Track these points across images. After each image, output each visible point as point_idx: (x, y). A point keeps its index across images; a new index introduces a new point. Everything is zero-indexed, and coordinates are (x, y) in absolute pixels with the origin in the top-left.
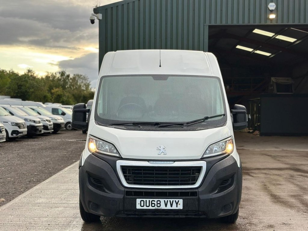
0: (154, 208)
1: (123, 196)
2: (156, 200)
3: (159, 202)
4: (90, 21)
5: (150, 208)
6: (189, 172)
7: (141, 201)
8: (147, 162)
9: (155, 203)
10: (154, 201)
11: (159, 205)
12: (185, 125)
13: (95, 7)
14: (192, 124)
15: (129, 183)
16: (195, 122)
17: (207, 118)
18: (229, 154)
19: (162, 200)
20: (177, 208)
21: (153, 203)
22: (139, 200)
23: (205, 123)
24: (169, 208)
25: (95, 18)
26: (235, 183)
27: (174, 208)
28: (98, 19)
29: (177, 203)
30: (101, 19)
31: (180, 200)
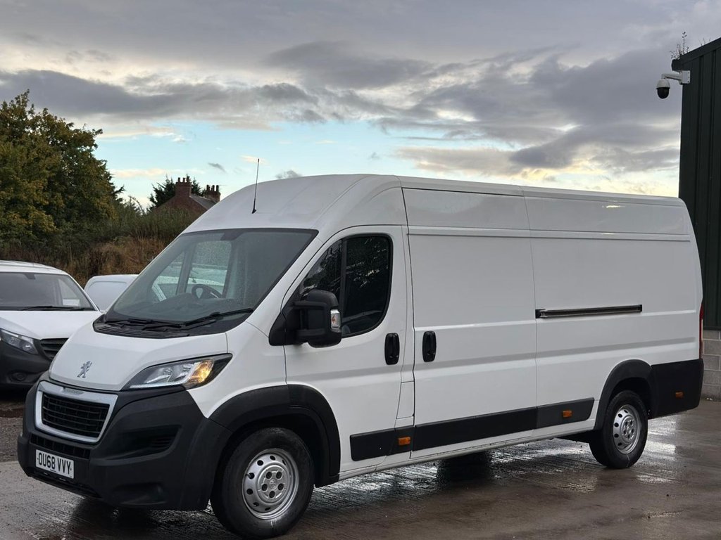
0: (49, 469)
1: (28, 441)
2: (51, 455)
3: (53, 460)
4: (656, 91)
5: (47, 468)
7: (40, 454)
8: (62, 388)
9: (51, 460)
10: (50, 457)
11: (53, 466)
12: (184, 327)
13: (677, 57)
14: (194, 325)
15: (44, 422)
16: (201, 324)
17: (216, 316)
18: (185, 389)
19: (56, 457)
20: (69, 476)
21: (49, 461)
22: (38, 452)
23: (209, 326)
24: (61, 473)
25: (669, 84)
26: (173, 447)
27: (66, 474)
28: (681, 84)
29: (69, 467)
30: (686, 82)
31: (72, 462)
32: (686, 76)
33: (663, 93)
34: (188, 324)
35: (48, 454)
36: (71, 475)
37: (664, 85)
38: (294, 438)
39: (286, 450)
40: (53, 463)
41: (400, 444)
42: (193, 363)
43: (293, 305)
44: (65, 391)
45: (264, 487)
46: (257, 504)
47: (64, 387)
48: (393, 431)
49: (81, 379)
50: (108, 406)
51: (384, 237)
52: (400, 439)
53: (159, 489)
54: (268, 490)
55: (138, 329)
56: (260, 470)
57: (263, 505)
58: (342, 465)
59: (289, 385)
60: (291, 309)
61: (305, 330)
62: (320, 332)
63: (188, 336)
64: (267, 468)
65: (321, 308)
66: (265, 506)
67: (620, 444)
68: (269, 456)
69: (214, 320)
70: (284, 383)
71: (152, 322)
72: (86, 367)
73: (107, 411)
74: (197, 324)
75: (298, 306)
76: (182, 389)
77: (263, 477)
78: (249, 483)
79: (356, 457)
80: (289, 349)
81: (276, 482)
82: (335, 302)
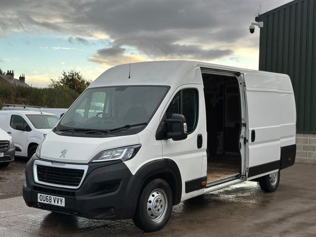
0: (47, 203)
1: (31, 189)
2: (49, 196)
3: (50, 198)
4: (249, 30)
5: (45, 202)
6: (76, 174)
7: (41, 195)
8: (51, 163)
9: (48, 198)
10: (48, 197)
11: (50, 201)
12: (109, 132)
13: (257, 16)
14: (115, 131)
15: (39, 180)
16: (119, 130)
17: (128, 127)
18: (122, 161)
19: (52, 197)
20: (61, 205)
21: (47, 199)
22: (39, 195)
23: (124, 131)
24: (56, 204)
25: (254, 27)
26: (119, 189)
27: (59, 205)
28: (259, 27)
29: (61, 201)
30: (262, 27)
31: (64, 199)
32: (262, 24)
33: (252, 31)
34: (111, 131)
35: (46, 195)
36: (63, 205)
37: (253, 28)
38: (165, 183)
39: (163, 189)
40: (51, 199)
41: (203, 185)
42: (124, 149)
43: (164, 121)
44: (53, 164)
45: (156, 207)
46: (152, 215)
47: (52, 162)
48: (200, 179)
49: (62, 158)
50: (83, 171)
51: (195, 90)
52: (203, 182)
53: (112, 210)
54: (157, 209)
55: (84, 134)
56: (154, 199)
57: (155, 215)
58: (182, 195)
59: (164, 159)
60: (163, 123)
61: (171, 133)
62: (180, 133)
63: (117, 136)
64: (157, 198)
65: (179, 122)
66: (155, 216)
67: (271, 182)
68: (156, 192)
69: (126, 129)
70: (161, 158)
71: (90, 130)
72: (64, 152)
73: (83, 173)
74: (117, 131)
75: (167, 121)
76: (120, 161)
77: (155, 202)
78: (149, 205)
79: (187, 191)
80: (163, 142)
81: (160, 204)
82: (185, 120)
